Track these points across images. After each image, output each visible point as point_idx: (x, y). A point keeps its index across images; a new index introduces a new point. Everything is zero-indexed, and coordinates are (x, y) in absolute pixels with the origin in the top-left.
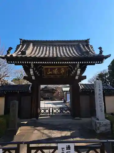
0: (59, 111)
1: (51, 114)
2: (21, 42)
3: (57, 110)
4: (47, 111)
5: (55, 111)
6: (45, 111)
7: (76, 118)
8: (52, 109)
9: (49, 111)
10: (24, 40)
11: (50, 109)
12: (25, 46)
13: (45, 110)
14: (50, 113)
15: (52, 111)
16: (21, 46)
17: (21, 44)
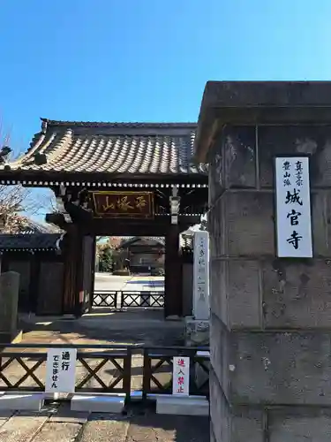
0: (139, 300)
1: (118, 307)
2: (43, 127)
3: (134, 297)
4: (109, 300)
5: (128, 300)
6: (103, 300)
7: (170, 317)
8: (123, 295)
9: (115, 300)
10: (53, 122)
11: (116, 295)
12: (53, 138)
13: (104, 297)
14: (115, 305)
15: (123, 300)
16: (43, 137)
17: (42, 133)
